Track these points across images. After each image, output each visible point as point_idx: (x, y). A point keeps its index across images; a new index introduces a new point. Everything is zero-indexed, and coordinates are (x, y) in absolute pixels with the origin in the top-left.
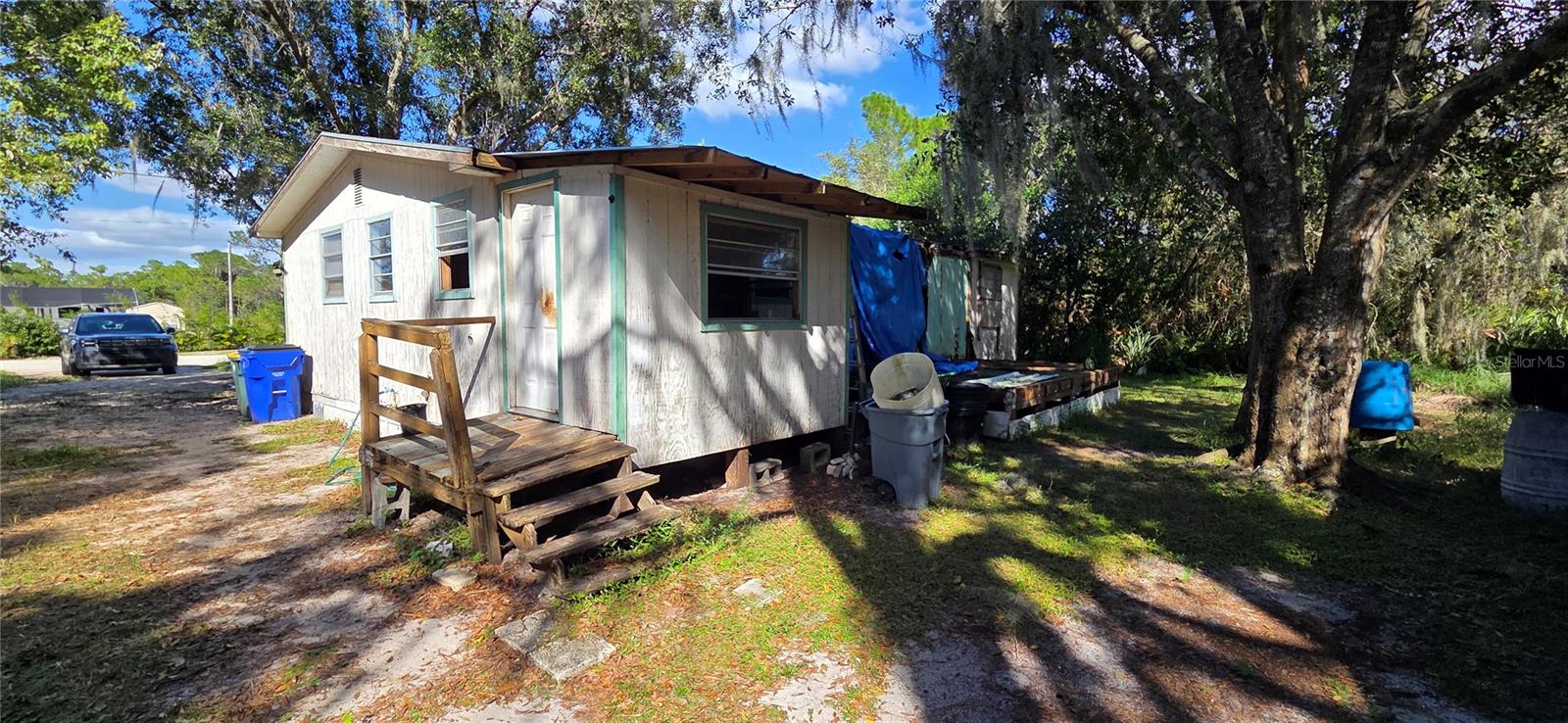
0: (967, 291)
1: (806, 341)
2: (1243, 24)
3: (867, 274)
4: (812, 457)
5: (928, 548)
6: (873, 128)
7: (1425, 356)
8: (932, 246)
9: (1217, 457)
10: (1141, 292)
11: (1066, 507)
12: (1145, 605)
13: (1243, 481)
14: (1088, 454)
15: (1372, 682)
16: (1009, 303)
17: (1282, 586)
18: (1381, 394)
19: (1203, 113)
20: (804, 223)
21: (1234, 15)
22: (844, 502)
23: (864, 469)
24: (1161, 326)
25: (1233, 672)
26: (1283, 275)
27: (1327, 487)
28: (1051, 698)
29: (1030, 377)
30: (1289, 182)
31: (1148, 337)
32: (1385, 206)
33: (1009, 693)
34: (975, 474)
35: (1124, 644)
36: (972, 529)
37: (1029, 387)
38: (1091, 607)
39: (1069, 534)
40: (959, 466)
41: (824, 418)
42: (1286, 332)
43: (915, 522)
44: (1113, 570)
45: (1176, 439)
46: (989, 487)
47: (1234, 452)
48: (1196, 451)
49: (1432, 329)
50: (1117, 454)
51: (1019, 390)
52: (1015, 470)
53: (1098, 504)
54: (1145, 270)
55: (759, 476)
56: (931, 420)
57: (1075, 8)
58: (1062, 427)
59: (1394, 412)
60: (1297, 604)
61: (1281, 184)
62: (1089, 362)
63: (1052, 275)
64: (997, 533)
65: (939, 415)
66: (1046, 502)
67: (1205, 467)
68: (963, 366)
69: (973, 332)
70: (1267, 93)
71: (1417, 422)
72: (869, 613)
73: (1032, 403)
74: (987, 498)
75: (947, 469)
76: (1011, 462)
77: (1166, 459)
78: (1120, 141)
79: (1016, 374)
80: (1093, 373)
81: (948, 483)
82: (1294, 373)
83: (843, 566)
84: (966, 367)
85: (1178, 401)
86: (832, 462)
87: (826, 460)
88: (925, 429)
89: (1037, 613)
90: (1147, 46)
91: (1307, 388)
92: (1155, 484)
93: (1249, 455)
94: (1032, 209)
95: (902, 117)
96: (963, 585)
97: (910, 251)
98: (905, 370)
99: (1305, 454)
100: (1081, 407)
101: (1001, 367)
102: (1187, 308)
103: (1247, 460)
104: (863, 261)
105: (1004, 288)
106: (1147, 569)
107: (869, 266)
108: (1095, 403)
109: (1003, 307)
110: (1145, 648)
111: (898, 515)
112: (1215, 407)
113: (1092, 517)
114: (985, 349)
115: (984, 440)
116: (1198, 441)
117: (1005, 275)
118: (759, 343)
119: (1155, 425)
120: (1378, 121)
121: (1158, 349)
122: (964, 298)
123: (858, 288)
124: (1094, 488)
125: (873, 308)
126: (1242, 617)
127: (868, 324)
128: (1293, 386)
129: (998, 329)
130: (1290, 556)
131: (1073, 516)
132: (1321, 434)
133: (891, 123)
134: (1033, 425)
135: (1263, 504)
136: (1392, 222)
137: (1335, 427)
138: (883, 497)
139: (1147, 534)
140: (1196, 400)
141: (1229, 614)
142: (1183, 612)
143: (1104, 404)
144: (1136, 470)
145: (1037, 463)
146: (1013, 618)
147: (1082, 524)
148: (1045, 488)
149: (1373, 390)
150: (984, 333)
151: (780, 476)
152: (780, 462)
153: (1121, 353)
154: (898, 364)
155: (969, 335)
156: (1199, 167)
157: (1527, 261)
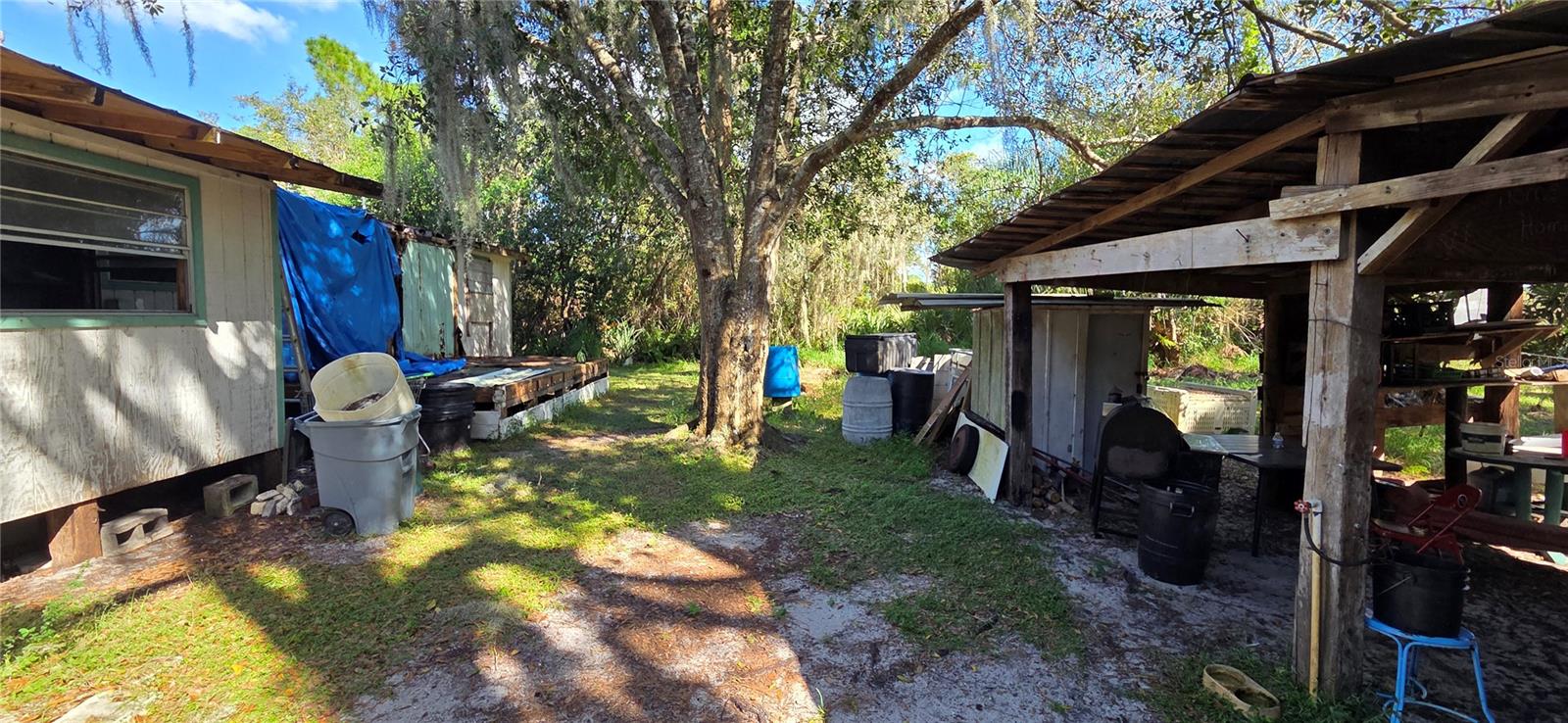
0: (452, 282)
1: (206, 342)
2: (684, 66)
3: (313, 257)
4: (226, 496)
5: (395, 576)
6: (324, 80)
7: (808, 342)
8: (406, 230)
9: (680, 433)
10: (625, 291)
11: (553, 499)
12: (620, 577)
13: (698, 449)
14: (578, 444)
15: (774, 589)
16: (502, 297)
17: (723, 531)
18: (783, 370)
19: (659, 136)
20: (194, 182)
21: (677, 57)
22: (277, 547)
23: (308, 500)
24: (643, 321)
25: (686, 614)
26: (719, 279)
27: (751, 446)
28: (529, 700)
29: (523, 373)
30: (720, 204)
31: (632, 331)
32: (776, 230)
33: (485, 713)
34: (460, 482)
35: (602, 619)
36: (452, 543)
37: (519, 383)
38: (574, 592)
39: (556, 525)
40: (441, 475)
41: (243, 442)
42: (722, 325)
43: (381, 551)
44: (595, 552)
45: (652, 420)
46: (475, 494)
47: (693, 426)
48: (664, 428)
49: (812, 323)
50: (605, 440)
51: (509, 387)
52: (504, 471)
53: (584, 490)
54: (625, 270)
55: (123, 538)
56: (399, 430)
57: (548, 7)
58: (555, 420)
59: (790, 383)
60: (730, 543)
61: (715, 204)
62: (581, 354)
63: (546, 271)
64: (481, 541)
65: (408, 423)
66: (535, 498)
67: (672, 441)
68: (448, 365)
69: (461, 327)
70: (703, 128)
71: (803, 389)
72: (306, 680)
73: (524, 400)
74: (473, 505)
75: (427, 481)
76: (501, 463)
77: (644, 439)
78: (599, 149)
79: (508, 370)
80: (583, 366)
81: (426, 497)
82: (728, 358)
83: (269, 631)
84: (452, 366)
85: (656, 387)
86: (259, 497)
87: (249, 496)
88: (390, 440)
89: (519, 615)
90: (613, 64)
91: (738, 369)
92: (634, 463)
93: (702, 427)
94: (523, 203)
95: (365, 76)
96: (438, 610)
97: (376, 233)
98: (362, 373)
99: (738, 422)
100: (573, 399)
101: (494, 364)
102: (662, 306)
103: (701, 432)
104: (306, 240)
105: (495, 282)
106: (624, 542)
107: (315, 248)
108: (586, 394)
109: (495, 302)
110: (619, 617)
111: (358, 547)
112: (683, 389)
113: (577, 504)
114: (477, 346)
115: (473, 443)
116: (668, 421)
117: (496, 268)
118: (112, 348)
119: (636, 409)
120: (771, 165)
121: (641, 341)
122: (449, 290)
123: (300, 273)
124: (581, 476)
125: (324, 299)
126: (694, 565)
127: (316, 319)
128: (728, 369)
129: (490, 324)
130: (728, 505)
131: (561, 507)
132: (747, 404)
133: (352, 80)
134: (526, 421)
135: (712, 468)
136: (782, 244)
137: (755, 398)
138: (336, 530)
139: (625, 510)
140: (670, 384)
141: (685, 565)
142: (651, 573)
143: (595, 394)
144: (619, 453)
145: (528, 459)
146: (493, 628)
147: (569, 513)
148: (535, 483)
149: (778, 368)
150: (474, 329)
151: (166, 531)
152: (165, 511)
153: (611, 346)
154: (352, 366)
155: (457, 332)
156: (659, 182)
157: (853, 277)
